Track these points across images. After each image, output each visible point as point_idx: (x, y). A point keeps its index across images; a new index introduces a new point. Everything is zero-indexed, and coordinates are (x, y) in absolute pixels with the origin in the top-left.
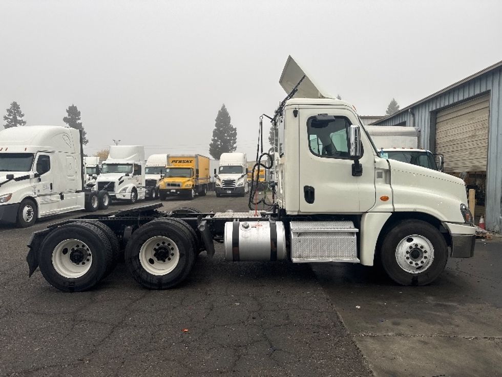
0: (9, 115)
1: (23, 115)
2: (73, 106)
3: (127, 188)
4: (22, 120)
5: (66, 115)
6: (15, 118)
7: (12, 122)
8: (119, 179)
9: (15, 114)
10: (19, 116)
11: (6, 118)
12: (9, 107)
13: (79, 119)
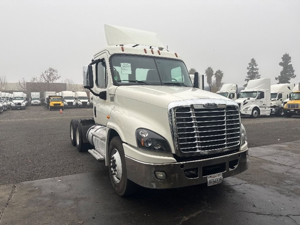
0: (250, 66)
1: (257, 65)
2: (286, 53)
3: (248, 107)
4: (256, 68)
5: (281, 61)
6: (253, 67)
7: (251, 70)
8: (244, 102)
9: (253, 66)
10: (255, 66)
11: (248, 68)
12: (250, 62)
13: (290, 62)
